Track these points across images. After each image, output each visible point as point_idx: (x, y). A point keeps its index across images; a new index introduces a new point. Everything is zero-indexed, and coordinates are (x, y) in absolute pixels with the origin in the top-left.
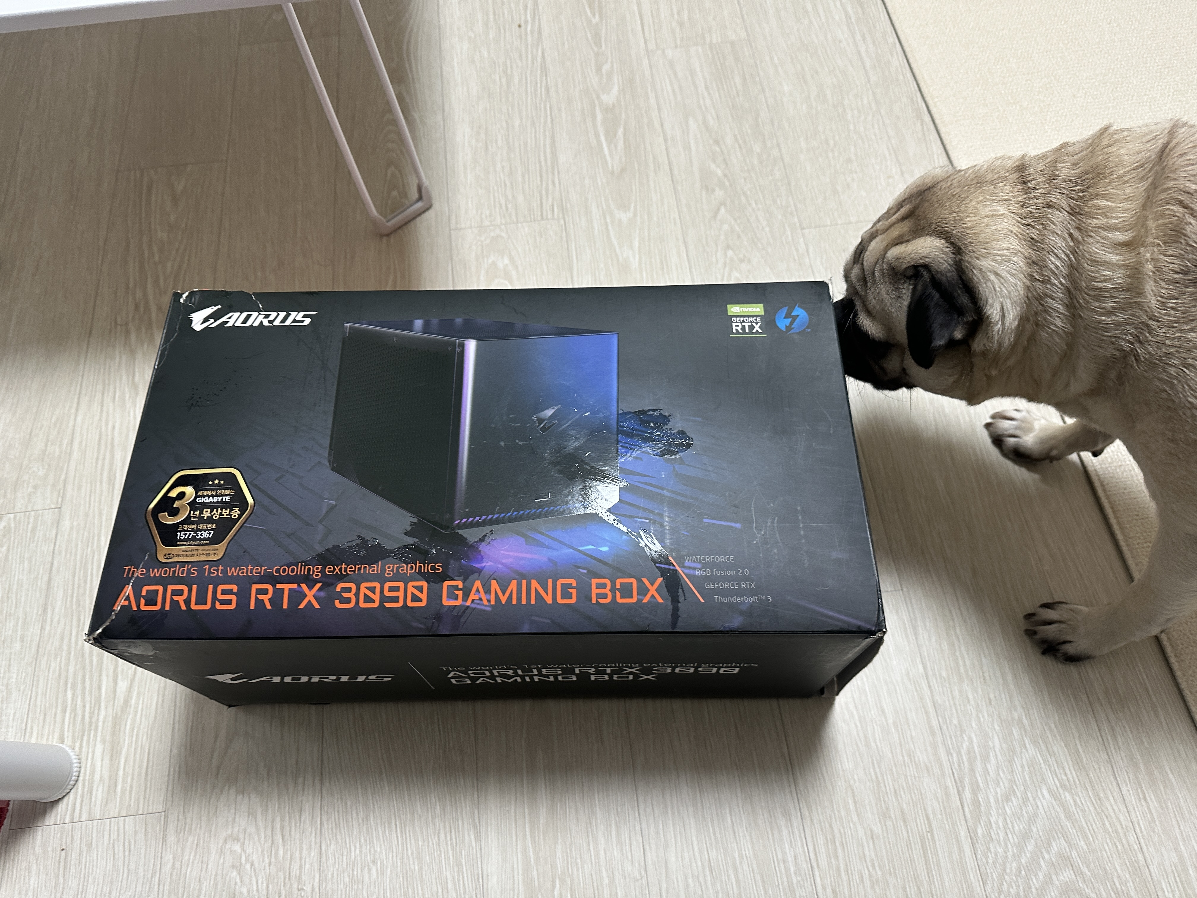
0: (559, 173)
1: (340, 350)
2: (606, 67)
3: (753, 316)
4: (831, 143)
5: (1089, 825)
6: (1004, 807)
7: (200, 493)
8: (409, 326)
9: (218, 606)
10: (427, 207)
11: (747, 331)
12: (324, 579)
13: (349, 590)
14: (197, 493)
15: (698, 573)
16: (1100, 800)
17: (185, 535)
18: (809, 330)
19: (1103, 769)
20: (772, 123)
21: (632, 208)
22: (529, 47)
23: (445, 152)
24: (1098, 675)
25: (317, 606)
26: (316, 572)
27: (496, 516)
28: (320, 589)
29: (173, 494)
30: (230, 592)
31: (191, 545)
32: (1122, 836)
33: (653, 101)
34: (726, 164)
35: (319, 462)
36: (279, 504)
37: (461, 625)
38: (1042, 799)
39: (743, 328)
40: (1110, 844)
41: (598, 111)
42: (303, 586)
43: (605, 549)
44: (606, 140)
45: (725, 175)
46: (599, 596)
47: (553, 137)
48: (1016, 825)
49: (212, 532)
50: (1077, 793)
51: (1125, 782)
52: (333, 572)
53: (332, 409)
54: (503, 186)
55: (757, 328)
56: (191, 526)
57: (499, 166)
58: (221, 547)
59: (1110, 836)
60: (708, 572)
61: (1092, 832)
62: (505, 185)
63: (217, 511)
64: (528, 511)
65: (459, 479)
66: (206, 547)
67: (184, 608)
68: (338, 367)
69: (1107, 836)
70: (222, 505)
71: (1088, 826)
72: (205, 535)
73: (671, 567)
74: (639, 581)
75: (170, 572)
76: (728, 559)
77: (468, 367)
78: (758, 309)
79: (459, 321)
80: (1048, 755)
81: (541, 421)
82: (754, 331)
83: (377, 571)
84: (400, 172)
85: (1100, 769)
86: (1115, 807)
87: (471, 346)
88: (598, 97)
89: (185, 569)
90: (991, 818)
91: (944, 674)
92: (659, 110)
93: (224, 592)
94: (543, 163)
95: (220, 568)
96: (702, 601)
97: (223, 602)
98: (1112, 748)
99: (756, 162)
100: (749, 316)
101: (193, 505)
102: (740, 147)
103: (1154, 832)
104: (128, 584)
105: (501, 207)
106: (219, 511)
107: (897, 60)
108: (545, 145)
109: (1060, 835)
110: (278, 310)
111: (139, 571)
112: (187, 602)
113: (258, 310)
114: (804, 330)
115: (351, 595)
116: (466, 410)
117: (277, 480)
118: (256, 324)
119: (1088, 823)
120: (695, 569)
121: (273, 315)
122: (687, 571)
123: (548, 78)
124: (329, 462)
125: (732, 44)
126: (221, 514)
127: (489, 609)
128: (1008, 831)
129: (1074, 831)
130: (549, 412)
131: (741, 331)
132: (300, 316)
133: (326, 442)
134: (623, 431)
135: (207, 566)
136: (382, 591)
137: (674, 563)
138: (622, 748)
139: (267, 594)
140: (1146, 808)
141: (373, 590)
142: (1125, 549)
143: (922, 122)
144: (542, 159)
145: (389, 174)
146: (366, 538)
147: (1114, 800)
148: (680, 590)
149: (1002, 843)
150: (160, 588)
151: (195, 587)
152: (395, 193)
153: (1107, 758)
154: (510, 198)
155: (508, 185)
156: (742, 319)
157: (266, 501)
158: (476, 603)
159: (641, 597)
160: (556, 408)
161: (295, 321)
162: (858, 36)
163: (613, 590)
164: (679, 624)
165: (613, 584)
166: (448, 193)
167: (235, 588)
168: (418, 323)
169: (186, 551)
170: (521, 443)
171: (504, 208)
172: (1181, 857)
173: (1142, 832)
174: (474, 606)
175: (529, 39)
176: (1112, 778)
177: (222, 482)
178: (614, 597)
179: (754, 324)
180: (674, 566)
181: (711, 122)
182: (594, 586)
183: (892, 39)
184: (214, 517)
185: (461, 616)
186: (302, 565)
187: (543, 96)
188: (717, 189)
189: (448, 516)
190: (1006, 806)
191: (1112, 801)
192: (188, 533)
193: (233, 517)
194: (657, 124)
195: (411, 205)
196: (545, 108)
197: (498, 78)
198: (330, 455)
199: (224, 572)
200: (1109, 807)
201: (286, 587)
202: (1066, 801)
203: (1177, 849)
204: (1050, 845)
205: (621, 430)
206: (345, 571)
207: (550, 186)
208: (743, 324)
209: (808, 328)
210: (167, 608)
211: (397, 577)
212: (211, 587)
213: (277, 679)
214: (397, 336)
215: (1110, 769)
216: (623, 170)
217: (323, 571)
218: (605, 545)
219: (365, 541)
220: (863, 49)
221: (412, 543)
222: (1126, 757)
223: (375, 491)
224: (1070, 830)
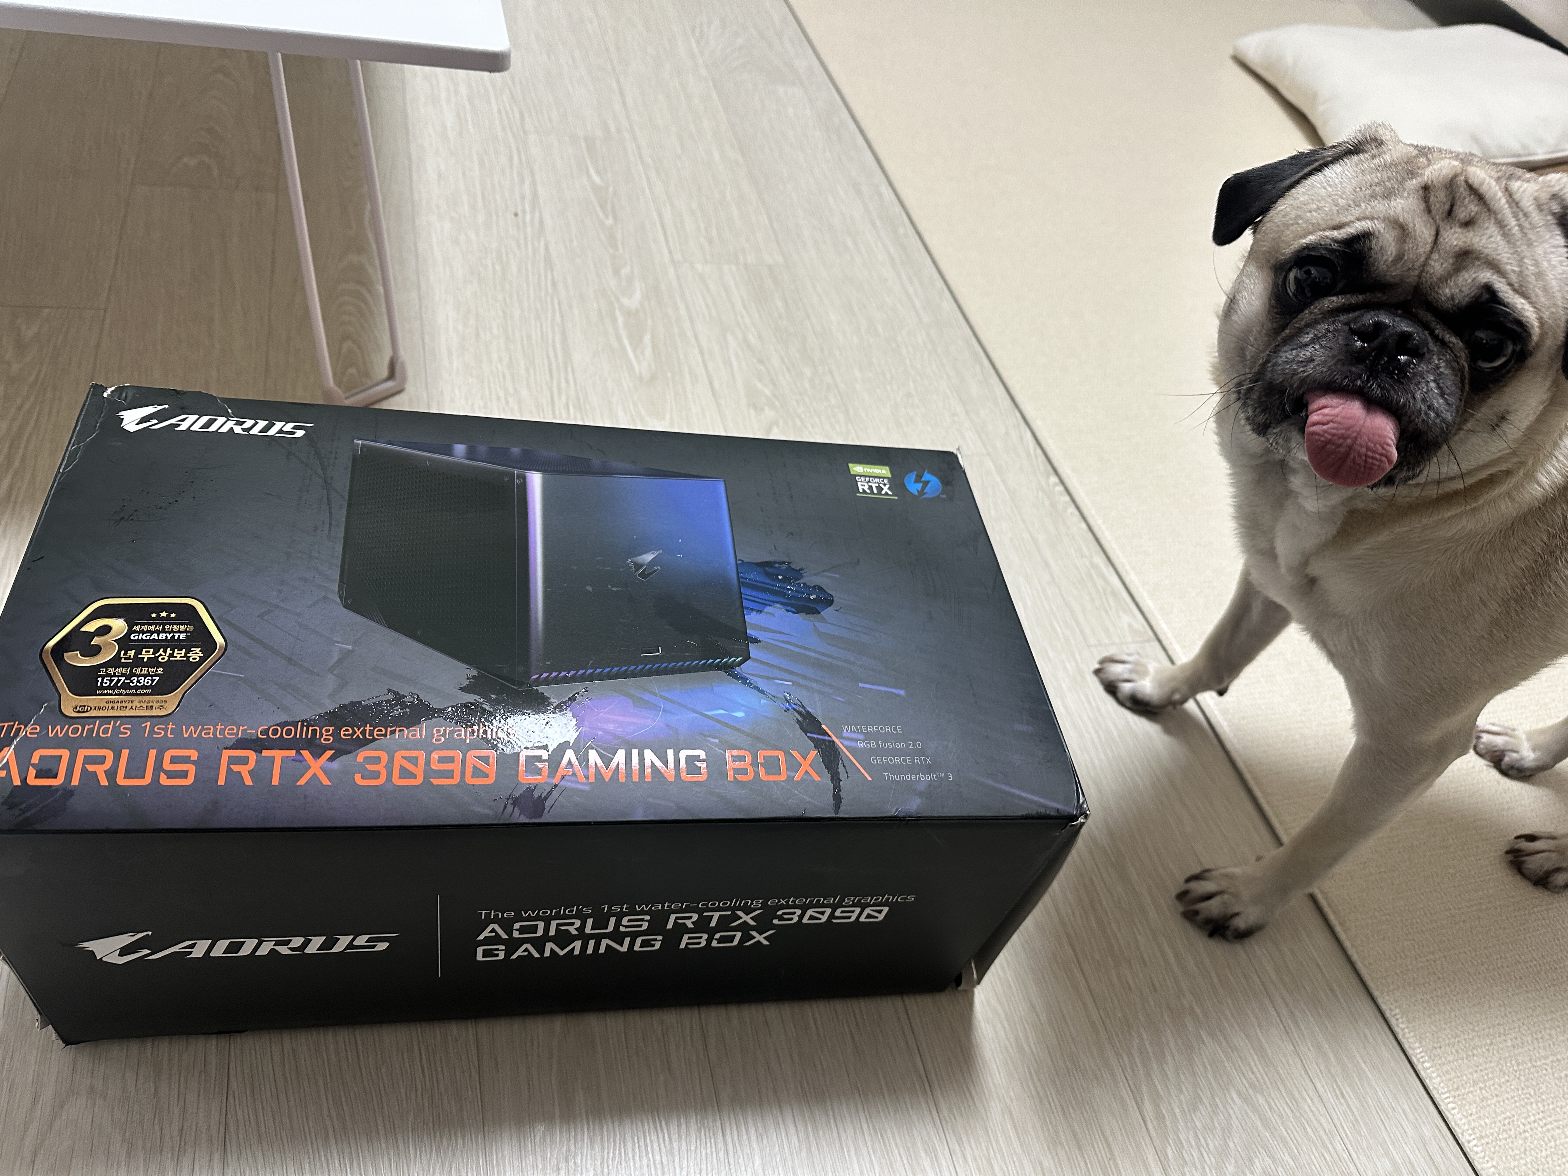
0: (573, 371)
1: (350, 470)
2: (625, 271)
3: (879, 478)
4: (888, 376)
5: (1290, 1133)
6: (1192, 1119)
7: (138, 628)
8: (449, 452)
9: (164, 780)
10: (399, 389)
11: (875, 491)
12: (337, 745)
13: (377, 760)
14: (130, 627)
15: (860, 745)
16: (1296, 1102)
17: (111, 681)
18: (944, 496)
19: (1291, 1063)
20: (822, 349)
21: (668, 416)
22: (529, 239)
23: (422, 333)
24: (1264, 950)
25: (326, 782)
26: (326, 735)
27: (590, 671)
28: (331, 759)
29: (91, 627)
30: (186, 760)
31: (121, 694)
32: (1327, 1142)
33: (683, 312)
34: (774, 384)
35: (325, 597)
36: (265, 646)
37: (546, 811)
38: (1232, 1104)
39: (870, 488)
40: (1317, 1155)
41: (618, 313)
42: (305, 753)
43: (740, 714)
44: (631, 344)
45: (775, 396)
46: (736, 771)
47: (564, 333)
48: (1210, 1142)
49: (157, 678)
50: (1270, 1095)
51: (1318, 1075)
52: (352, 735)
53: (342, 535)
54: (501, 378)
55: (886, 489)
56: (120, 670)
57: (495, 357)
58: (171, 701)
59: (1315, 1145)
60: (873, 744)
61: (1295, 1142)
62: (504, 377)
63: (165, 652)
64: (634, 667)
65: (533, 626)
66: (147, 698)
67: (104, 782)
68: (348, 488)
69: (1312, 1145)
70: (175, 644)
71: (1288, 1134)
72: (146, 681)
73: (826, 738)
74: (788, 754)
75: (83, 730)
76: (895, 729)
77: (534, 501)
78: (884, 471)
79: (516, 450)
80: (1230, 1050)
81: (638, 566)
82: (883, 492)
83: (421, 735)
84: (360, 348)
85: (1288, 1063)
86: (1314, 1109)
87: (536, 480)
88: (618, 300)
89: (111, 726)
90: (1180, 1135)
91: (1097, 956)
92: (692, 322)
93: (174, 760)
94: (553, 360)
95: (170, 726)
96: (870, 779)
97: (171, 775)
98: (1296, 1036)
99: (807, 386)
100: (875, 477)
101: (124, 643)
102: (788, 369)
103: (1361, 1135)
104: (9, 745)
105: (499, 399)
106: (169, 651)
107: (948, 304)
108: (554, 341)
109: (1260, 1149)
110: (257, 418)
111: (29, 728)
112: (111, 774)
113: (227, 416)
114: (939, 495)
115: (380, 768)
116: (535, 548)
117: (261, 616)
118: (224, 429)
119: (1289, 1131)
120: (856, 740)
121: (249, 423)
122: (846, 743)
123: (555, 273)
124: (341, 597)
125: (770, 267)
126: (171, 655)
127: (587, 788)
128: (1202, 1149)
129: (1276, 1142)
130: (648, 557)
131: (868, 491)
132: (289, 427)
133: (336, 575)
134: (746, 583)
135: (149, 724)
136: (428, 763)
137: (830, 733)
138: (700, 1077)
139: (247, 764)
140: (1346, 1106)
141: (414, 761)
142: (1265, 806)
143: (982, 366)
144: (552, 354)
145: (344, 350)
146: (401, 693)
147: (1311, 1100)
148: (840, 766)
149: (1199, 1166)
150: (65, 754)
151: (125, 753)
152: (352, 371)
153: (1292, 1048)
154: (511, 390)
155: (508, 377)
156: (867, 479)
157: (244, 641)
158: (568, 781)
159: (792, 774)
160: (656, 553)
161: (281, 431)
162: (904, 277)
163: (755, 763)
164: (842, 808)
165: (755, 757)
166: (426, 378)
167: (194, 755)
168: (460, 449)
169: (113, 702)
170: (614, 589)
171: (503, 401)
172: (1394, 1164)
173: (1348, 1137)
174: (563, 783)
175: (529, 230)
176: (1303, 1073)
177: (173, 615)
178: (757, 773)
179: (881, 485)
180: (829, 736)
181: (753, 340)
182: (729, 760)
183: (940, 284)
184: (160, 659)
185: (546, 798)
186: (302, 726)
187: (550, 291)
188: (767, 408)
189: (521, 669)
190: (1194, 1118)
191: (1309, 1100)
192: (116, 679)
193: (191, 659)
194: (690, 334)
195: (377, 384)
196: (552, 304)
197: (490, 265)
198: (340, 588)
199: (177, 732)
200: (1307, 1109)
201: (278, 755)
202: (1260, 1105)
203: (1388, 1154)
204: (1252, 1162)
205: (742, 582)
206: (371, 734)
207: (563, 384)
208: (870, 484)
209: (942, 493)
210: (75, 782)
211: (449, 744)
212: (153, 753)
213: (200, 949)
214: (430, 459)
215: (1299, 1062)
216: (653, 378)
217: (336, 734)
218: (740, 711)
219: (399, 697)
220: (911, 290)
221: (472, 701)
222: (1312, 1046)
223: (412, 635)
224: (1271, 1141)
